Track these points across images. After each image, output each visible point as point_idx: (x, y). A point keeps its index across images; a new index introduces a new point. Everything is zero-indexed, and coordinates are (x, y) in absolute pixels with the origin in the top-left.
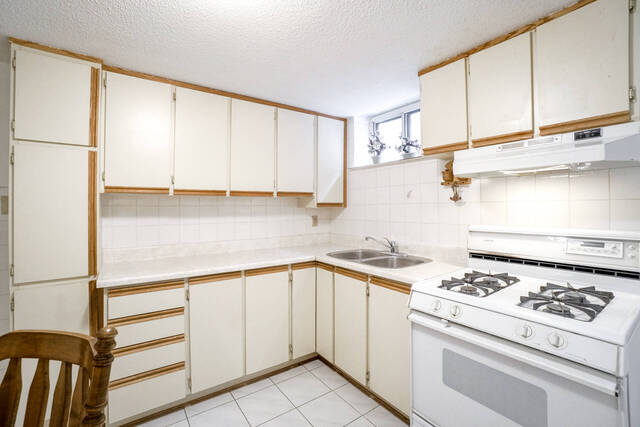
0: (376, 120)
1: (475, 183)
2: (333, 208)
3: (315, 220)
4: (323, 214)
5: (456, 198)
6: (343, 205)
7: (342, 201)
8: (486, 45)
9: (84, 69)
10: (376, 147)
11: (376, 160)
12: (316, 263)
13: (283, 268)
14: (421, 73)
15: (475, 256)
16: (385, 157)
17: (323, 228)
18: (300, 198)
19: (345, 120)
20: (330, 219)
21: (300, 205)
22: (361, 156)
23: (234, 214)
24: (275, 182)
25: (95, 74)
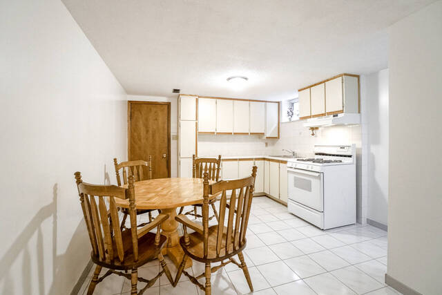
0: (292, 102)
1: (320, 129)
2: (274, 139)
3: (266, 144)
4: (269, 141)
5: (313, 135)
6: (278, 138)
7: (277, 136)
8: (315, 85)
9: (194, 99)
10: (291, 113)
11: (290, 119)
12: (264, 159)
13: (252, 159)
14: (299, 91)
15: (316, 154)
16: (293, 119)
17: (269, 148)
18: (259, 135)
19: (279, 102)
20: (273, 144)
21: (259, 138)
22: (285, 118)
23: (234, 141)
24: (249, 130)
25: (197, 100)
